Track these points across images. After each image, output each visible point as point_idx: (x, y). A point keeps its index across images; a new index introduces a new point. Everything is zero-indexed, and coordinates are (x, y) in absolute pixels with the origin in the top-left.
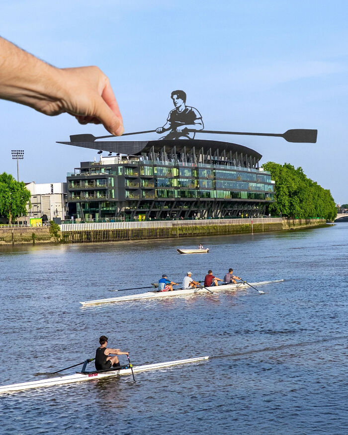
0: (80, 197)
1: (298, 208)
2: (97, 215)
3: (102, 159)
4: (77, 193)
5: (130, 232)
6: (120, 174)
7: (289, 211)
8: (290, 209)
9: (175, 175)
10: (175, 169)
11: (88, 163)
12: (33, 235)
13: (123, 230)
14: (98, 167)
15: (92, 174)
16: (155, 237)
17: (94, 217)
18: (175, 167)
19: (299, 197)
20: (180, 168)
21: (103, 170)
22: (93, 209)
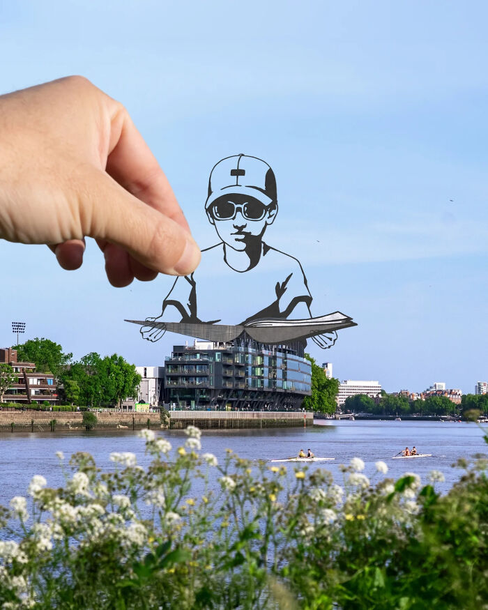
0: (177, 383)
1: (326, 403)
2: (193, 403)
3: (197, 344)
4: (174, 378)
5: (210, 422)
6: (218, 360)
7: (317, 406)
8: (318, 403)
9: (259, 364)
10: (259, 358)
11: (182, 347)
12: (149, 420)
13: (204, 420)
14: (193, 352)
15: (191, 360)
16: (222, 427)
17: (189, 404)
18: (259, 355)
19: (328, 391)
20: (265, 357)
21: (198, 355)
22: (188, 396)
